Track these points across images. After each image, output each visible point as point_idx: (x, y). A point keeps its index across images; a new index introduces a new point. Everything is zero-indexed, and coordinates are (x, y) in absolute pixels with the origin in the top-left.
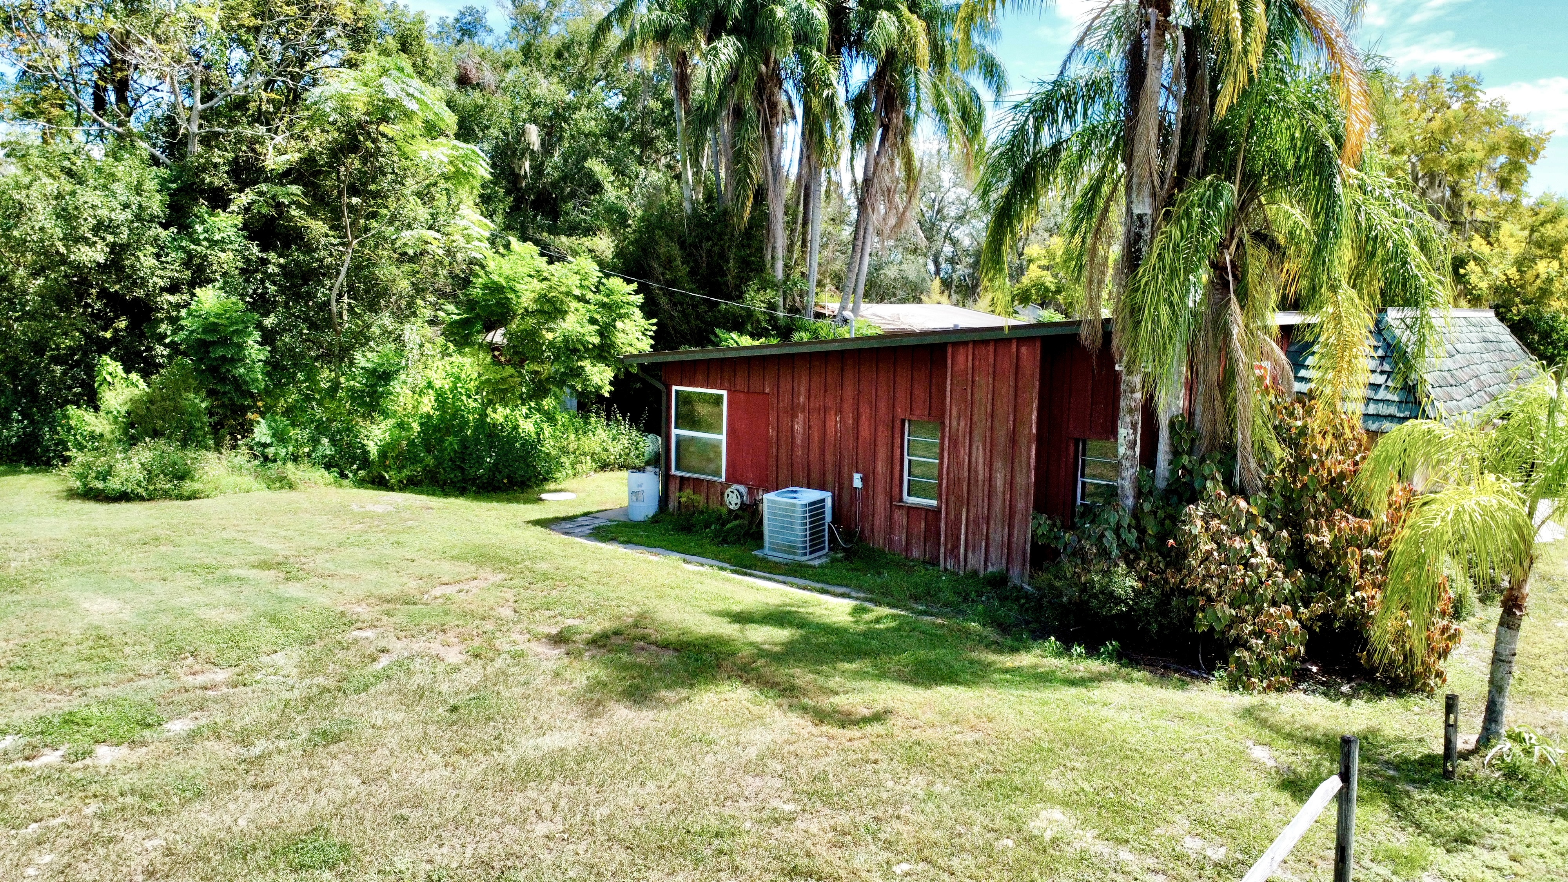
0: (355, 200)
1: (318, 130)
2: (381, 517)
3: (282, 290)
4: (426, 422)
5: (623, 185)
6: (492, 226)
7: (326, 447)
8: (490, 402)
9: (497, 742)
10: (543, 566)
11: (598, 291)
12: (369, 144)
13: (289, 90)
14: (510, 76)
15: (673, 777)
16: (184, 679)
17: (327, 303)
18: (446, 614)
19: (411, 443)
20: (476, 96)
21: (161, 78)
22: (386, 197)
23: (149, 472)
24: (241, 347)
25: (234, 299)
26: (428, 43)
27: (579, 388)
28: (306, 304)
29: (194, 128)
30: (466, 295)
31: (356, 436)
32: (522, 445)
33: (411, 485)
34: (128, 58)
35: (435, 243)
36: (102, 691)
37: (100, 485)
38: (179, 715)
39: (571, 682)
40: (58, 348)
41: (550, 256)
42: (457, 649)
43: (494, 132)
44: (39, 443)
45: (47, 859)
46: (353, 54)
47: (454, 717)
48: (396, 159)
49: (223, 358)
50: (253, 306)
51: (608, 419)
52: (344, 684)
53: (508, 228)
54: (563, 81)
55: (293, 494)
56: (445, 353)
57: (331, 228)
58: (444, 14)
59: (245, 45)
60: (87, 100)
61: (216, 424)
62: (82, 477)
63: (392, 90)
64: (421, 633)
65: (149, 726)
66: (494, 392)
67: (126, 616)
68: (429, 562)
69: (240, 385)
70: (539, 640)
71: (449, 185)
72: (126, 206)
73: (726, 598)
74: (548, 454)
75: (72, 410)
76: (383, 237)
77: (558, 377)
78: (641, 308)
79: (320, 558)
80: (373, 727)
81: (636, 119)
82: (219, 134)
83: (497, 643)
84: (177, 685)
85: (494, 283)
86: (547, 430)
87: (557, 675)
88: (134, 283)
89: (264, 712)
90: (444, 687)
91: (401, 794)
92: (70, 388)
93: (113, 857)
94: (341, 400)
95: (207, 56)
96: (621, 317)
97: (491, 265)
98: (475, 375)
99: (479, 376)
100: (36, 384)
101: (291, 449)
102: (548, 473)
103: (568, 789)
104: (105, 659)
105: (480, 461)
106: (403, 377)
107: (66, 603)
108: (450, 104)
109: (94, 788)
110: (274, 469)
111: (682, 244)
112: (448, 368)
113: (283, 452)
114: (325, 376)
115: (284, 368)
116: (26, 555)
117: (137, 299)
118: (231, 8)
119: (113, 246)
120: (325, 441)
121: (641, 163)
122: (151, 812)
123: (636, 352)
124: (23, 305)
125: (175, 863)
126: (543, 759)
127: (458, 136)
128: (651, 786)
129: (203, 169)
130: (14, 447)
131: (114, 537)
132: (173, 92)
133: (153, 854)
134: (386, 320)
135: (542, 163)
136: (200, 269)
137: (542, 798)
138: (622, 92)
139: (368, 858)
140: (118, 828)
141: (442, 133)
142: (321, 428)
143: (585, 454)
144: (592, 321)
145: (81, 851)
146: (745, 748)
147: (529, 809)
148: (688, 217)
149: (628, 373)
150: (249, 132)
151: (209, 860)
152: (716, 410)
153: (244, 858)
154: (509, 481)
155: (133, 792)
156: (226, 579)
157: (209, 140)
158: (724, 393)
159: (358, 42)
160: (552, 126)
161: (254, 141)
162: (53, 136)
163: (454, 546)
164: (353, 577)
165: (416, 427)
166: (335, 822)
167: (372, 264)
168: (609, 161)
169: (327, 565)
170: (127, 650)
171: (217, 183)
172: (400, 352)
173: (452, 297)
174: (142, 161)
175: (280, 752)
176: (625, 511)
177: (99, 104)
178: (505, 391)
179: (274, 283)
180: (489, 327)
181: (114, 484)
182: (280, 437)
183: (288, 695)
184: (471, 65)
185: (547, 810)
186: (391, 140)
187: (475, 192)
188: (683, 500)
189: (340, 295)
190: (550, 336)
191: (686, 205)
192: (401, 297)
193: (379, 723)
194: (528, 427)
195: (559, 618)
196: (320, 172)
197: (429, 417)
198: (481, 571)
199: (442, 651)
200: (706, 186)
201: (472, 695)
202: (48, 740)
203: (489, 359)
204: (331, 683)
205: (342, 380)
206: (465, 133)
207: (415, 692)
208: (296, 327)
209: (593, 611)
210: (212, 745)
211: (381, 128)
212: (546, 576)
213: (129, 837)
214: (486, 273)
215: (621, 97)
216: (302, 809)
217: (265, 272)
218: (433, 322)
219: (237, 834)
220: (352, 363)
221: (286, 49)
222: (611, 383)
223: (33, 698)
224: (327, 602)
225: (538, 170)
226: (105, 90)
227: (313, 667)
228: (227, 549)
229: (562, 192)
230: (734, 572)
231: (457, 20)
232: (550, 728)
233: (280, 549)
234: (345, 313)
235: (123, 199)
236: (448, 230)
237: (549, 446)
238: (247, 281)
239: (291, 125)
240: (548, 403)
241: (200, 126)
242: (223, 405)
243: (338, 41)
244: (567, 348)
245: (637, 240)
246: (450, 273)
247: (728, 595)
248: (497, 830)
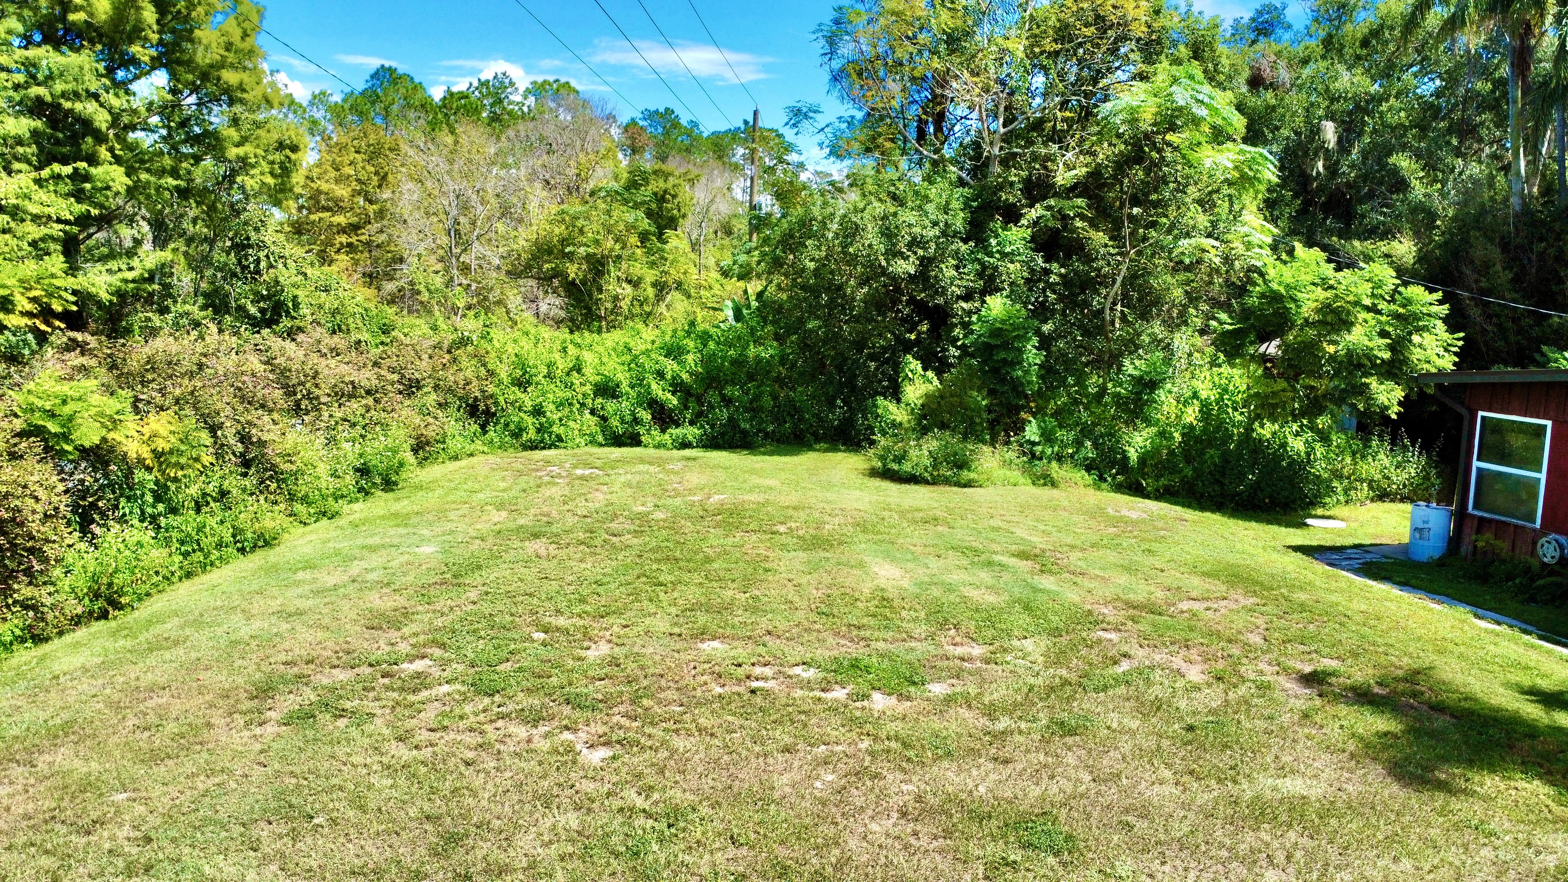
0: (1136, 211)
1: (1106, 145)
2: (1135, 523)
3: (1061, 298)
4: (1189, 432)
5: (1436, 181)
6: (1276, 231)
7: (1089, 450)
8: (1258, 417)
9: (1232, 772)
10: (1301, 596)
11: (1393, 301)
12: (1154, 154)
13: (1082, 107)
14: (1307, 72)
15: (1436, 861)
16: (947, 647)
17: (1101, 312)
18: (1191, 630)
19: (1171, 453)
20: (1269, 97)
21: (971, 108)
22: (1166, 206)
23: (935, 459)
24: (1020, 351)
25: (1018, 306)
26: (1222, 49)
27: (1361, 407)
28: (1082, 312)
29: (996, 151)
30: (1242, 304)
31: (1118, 442)
32: (1289, 464)
33: (1166, 495)
34: (947, 92)
35: (1213, 251)
36: (881, 645)
37: (896, 467)
38: (939, 680)
39: (1321, 727)
40: (874, 347)
41: (1338, 263)
42: (1198, 668)
43: (1285, 132)
44: (854, 428)
45: (830, 777)
46: (1144, 67)
47: (1190, 736)
48: (1179, 167)
49: (1004, 361)
50: (1034, 314)
51: (1393, 443)
52: (1085, 681)
53: (1293, 233)
54: (1368, 71)
55: (1055, 492)
56: (1214, 363)
57: (1111, 239)
58: (1238, 16)
59: (1045, 69)
60: (912, 135)
61: (994, 420)
62: (882, 458)
63: (1181, 97)
64: (1164, 644)
65: (914, 683)
66: (1262, 406)
67: (905, 583)
68: (1178, 575)
69: (1017, 387)
70: (1289, 674)
71: (1232, 191)
72: (935, 224)
73: (1527, 668)
74: (1318, 477)
75: (880, 401)
76: (1159, 248)
77: (1337, 394)
78: (1446, 320)
79: (1075, 555)
80: (1109, 728)
81: (1456, 105)
82: (1016, 154)
83: (1243, 669)
84: (940, 652)
85: (1272, 291)
86: (1320, 450)
87: (1306, 716)
88: (937, 292)
89: (1011, 692)
90: (1183, 704)
91: (1130, 801)
92: (880, 381)
93: (877, 791)
94: (1106, 405)
95: (1012, 83)
96: (1419, 330)
97: (1272, 273)
98: (1244, 387)
99: (1248, 388)
100: (855, 376)
101: (1056, 449)
102: (1316, 497)
103: (1305, 841)
104: (887, 619)
105: (1241, 477)
106: (1168, 386)
107: (861, 565)
108: (1240, 108)
109: (868, 727)
110: (1039, 466)
111: (1505, 246)
112: (1216, 379)
113: (1049, 451)
114: (1094, 381)
115: (1057, 372)
116: (836, 521)
117: (937, 306)
118: (1036, 36)
119: (922, 259)
120: (1088, 444)
121: (1458, 154)
122: (909, 760)
123: (1434, 370)
124: (852, 309)
125: (923, 810)
126: (1281, 801)
127: (1245, 140)
128: (1406, 864)
129: (1000, 187)
130: (835, 428)
131: (902, 513)
132: (980, 119)
133: (907, 797)
134: (1157, 328)
135: (1337, 162)
136: (991, 279)
137: (1276, 844)
138: (1440, 76)
139: (1090, 855)
140: (882, 766)
141: (1230, 138)
142: (1086, 432)
143: (1362, 481)
144: (1383, 334)
145: (853, 779)
146: (1538, 853)
147: (1260, 852)
148: (1516, 215)
149: (1422, 393)
150: (1043, 151)
151: (951, 816)
152: (1534, 442)
153: (980, 822)
154: (1272, 502)
155: (897, 738)
156: (990, 564)
157: (1007, 161)
158: (1549, 423)
159: (1151, 54)
160: (1352, 121)
161: (1049, 158)
162: (884, 166)
163: (1207, 562)
164: (1103, 578)
165: (1177, 436)
166: (1064, 811)
167: (1147, 273)
168: (1418, 155)
169: (1079, 563)
170: (904, 613)
171: (1011, 199)
172: (1167, 361)
173: (1226, 306)
174: (951, 184)
175: (1020, 732)
176: (1404, 549)
177: (921, 135)
178: (1275, 406)
179: (1054, 292)
180: (1264, 338)
181: (907, 467)
182: (1048, 437)
183: (1032, 681)
184: (1265, 64)
185: (1280, 857)
186: (1176, 149)
187: (1260, 196)
188: (1480, 544)
189: (1114, 304)
190: (1331, 349)
191: (1514, 201)
192: (1174, 306)
193: (1115, 725)
194: (1297, 445)
195: (1314, 655)
196: (1104, 185)
197: (1191, 427)
198: (1231, 591)
199: (1184, 667)
200: (1544, 176)
201: (1211, 718)
202: (839, 678)
203: (1260, 372)
204: (1073, 677)
205: (1110, 385)
206: (1253, 136)
207: (1152, 703)
208: (1070, 333)
209: (1355, 655)
210: (964, 712)
211: (1168, 137)
212: (1303, 607)
213: (890, 777)
214: (1265, 282)
215: (1438, 82)
216: (1035, 792)
217: (1047, 282)
218: (1202, 332)
219: (977, 800)
220: (1119, 370)
221: (1081, 69)
222: (1400, 404)
223: (831, 641)
224: (1076, 599)
225: (1332, 169)
226: (927, 122)
227: (1057, 658)
228: (992, 535)
229: (1359, 192)
230: (1541, 638)
231: (1253, 20)
232: (1292, 772)
233: (1038, 541)
234: (1117, 321)
235: (933, 217)
236: (1229, 237)
237: (1320, 468)
238: (1030, 290)
239: (1082, 140)
240: (1322, 421)
241: (1001, 148)
242: (1001, 404)
243: (1132, 56)
244: (1350, 362)
245: (1446, 243)
246: (1227, 281)
247: (1532, 664)
248: (1223, 864)
